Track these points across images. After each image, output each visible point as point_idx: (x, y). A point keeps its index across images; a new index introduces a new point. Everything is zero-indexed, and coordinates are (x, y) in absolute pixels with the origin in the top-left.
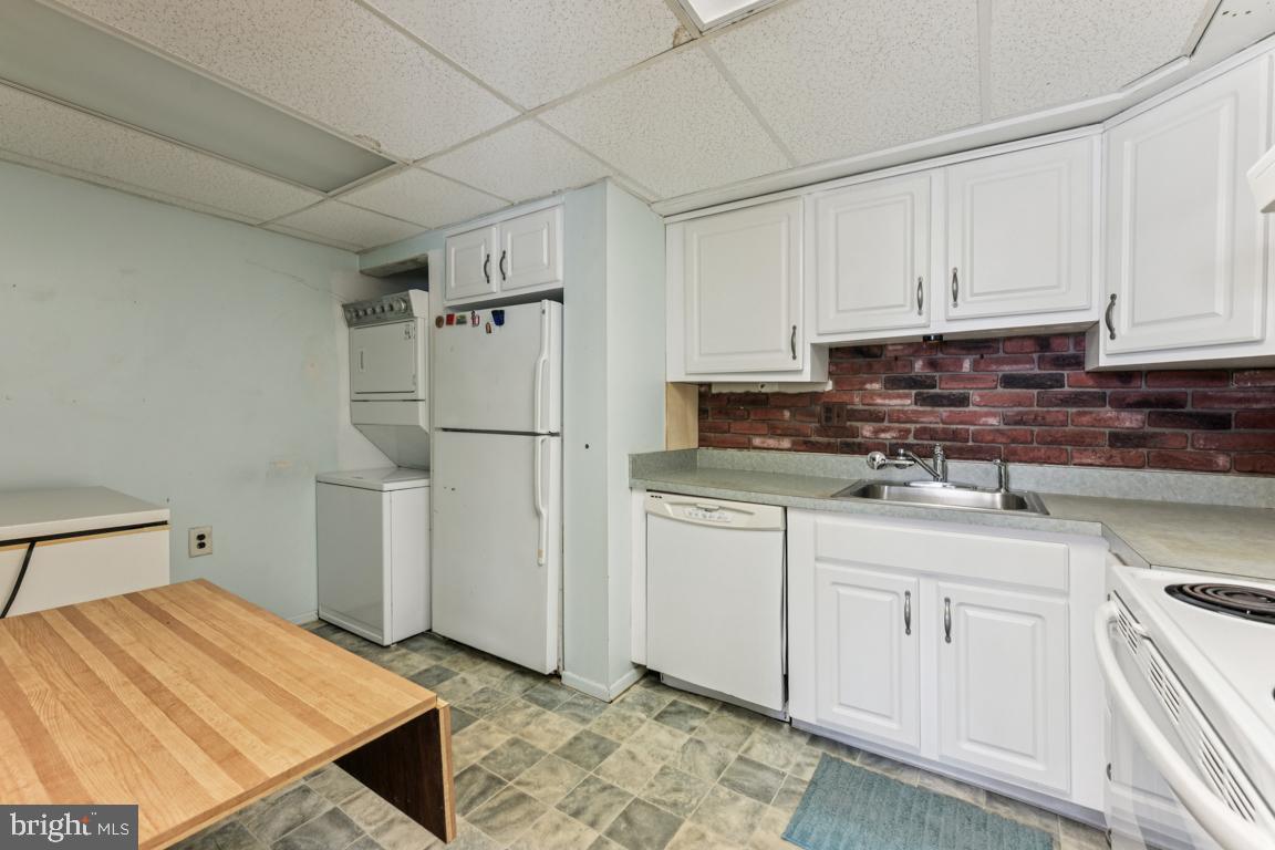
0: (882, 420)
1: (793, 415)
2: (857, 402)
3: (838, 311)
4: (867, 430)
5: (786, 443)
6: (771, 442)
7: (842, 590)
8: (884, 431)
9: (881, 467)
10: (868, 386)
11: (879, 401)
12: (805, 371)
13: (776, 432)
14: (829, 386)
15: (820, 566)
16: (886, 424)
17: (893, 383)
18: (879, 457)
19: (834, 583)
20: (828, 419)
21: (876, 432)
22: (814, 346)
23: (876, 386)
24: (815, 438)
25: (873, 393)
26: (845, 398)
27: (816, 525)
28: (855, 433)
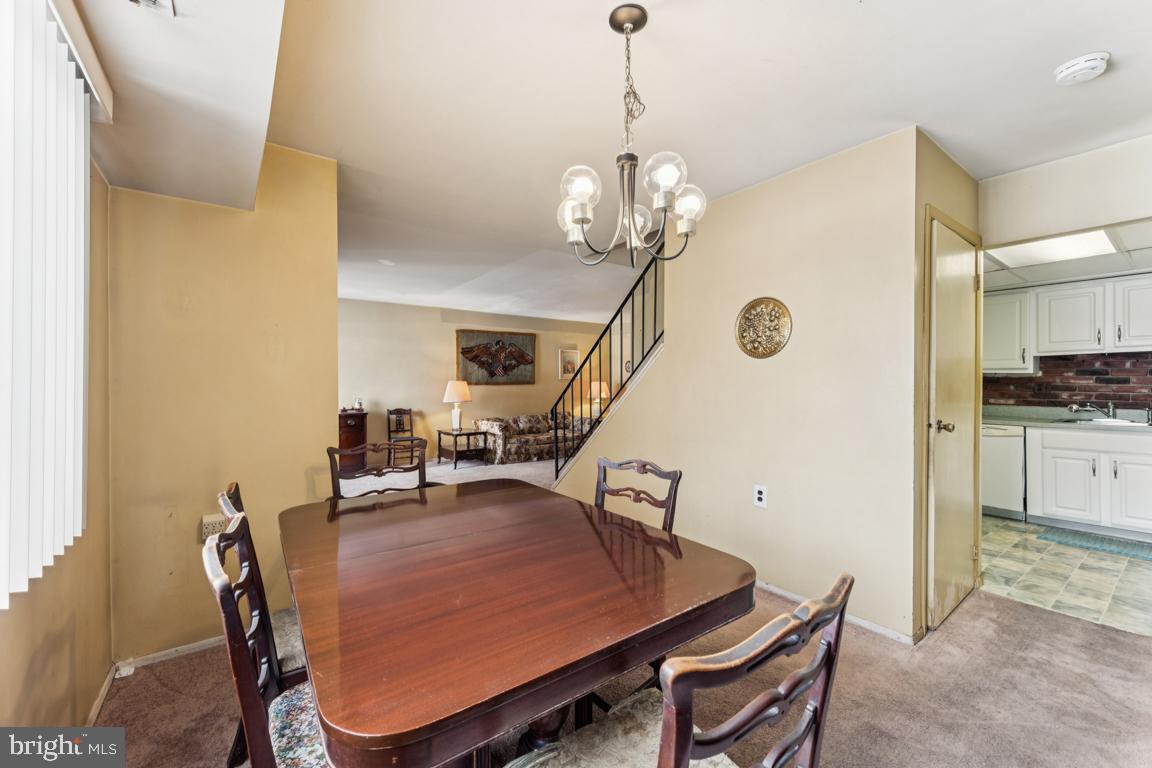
0: (1075, 390)
1: (1016, 388)
2: (1058, 381)
3: (1050, 342)
4: (1065, 395)
5: (1012, 401)
6: (1002, 401)
7: (1058, 460)
8: (1076, 395)
9: (1076, 411)
10: (1066, 374)
11: (1072, 381)
12: (1030, 368)
13: (1003, 395)
14: (1040, 374)
15: (1045, 450)
16: (1077, 392)
17: (1082, 373)
18: (1075, 407)
19: (1054, 457)
20: (1040, 389)
21: (1071, 396)
22: (1035, 357)
23: (1071, 374)
24: (1030, 399)
25: (1068, 378)
26: (1051, 380)
27: (1042, 434)
28: (1057, 397)
